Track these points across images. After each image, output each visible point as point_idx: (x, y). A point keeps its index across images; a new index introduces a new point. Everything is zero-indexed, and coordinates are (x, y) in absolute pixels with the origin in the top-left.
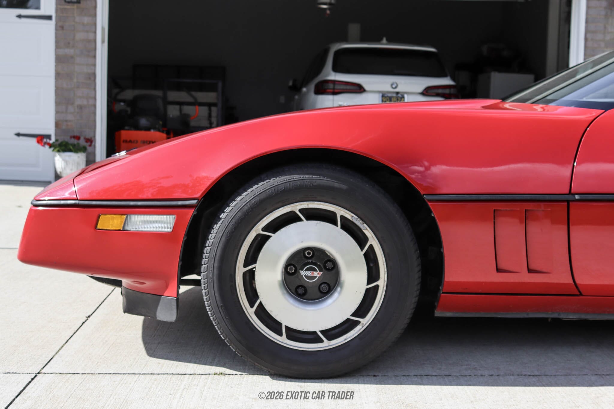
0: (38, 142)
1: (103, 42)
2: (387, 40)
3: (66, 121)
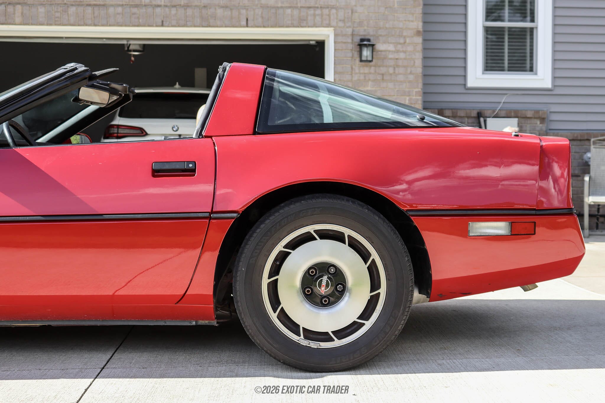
2: (179, 84)
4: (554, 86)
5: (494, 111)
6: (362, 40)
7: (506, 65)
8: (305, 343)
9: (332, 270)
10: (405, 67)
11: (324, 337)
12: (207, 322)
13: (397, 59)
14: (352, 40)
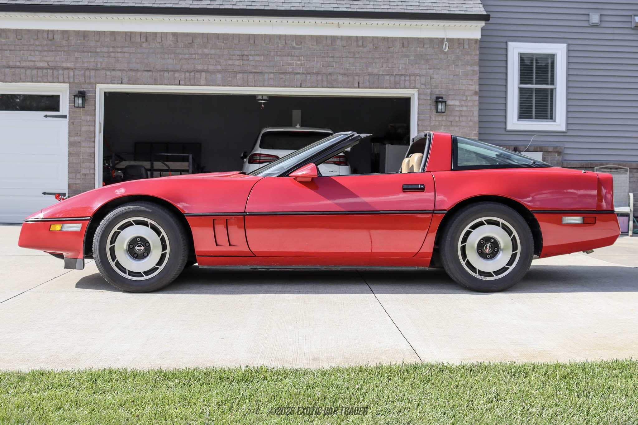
0: (56, 198)
1: (100, 132)
3: (75, 184)
4: (567, 130)
5: (526, 147)
6: (437, 98)
7: (534, 114)
8: (479, 277)
9: (492, 241)
10: (467, 116)
11: (489, 274)
12: (423, 267)
13: (461, 111)
14: (431, 98)
